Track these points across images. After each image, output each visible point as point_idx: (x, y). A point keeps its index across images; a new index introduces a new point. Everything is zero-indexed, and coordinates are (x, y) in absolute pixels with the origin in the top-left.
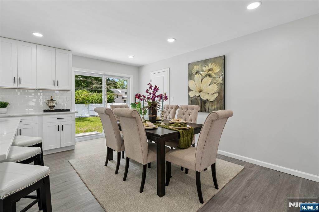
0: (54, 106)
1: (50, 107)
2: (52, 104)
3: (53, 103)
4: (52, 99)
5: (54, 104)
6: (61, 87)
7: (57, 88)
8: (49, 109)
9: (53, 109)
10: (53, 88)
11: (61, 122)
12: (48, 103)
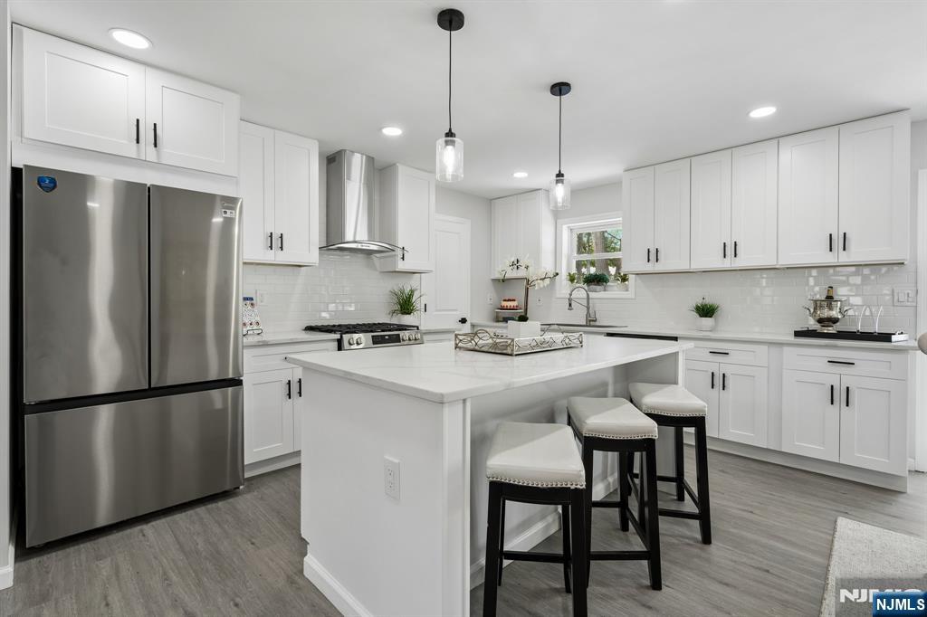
0: (835, 321)
1: (820, 321)
2: (826, 313)
3: (830, 308)
4: (830, 298)
5: (835, 313)
6: (856, 254)
7: (844, 258)
8: (817, 327)
9: (831, 330)
10: (829, 259)
11: (845, 377)
12: (815, 309)
